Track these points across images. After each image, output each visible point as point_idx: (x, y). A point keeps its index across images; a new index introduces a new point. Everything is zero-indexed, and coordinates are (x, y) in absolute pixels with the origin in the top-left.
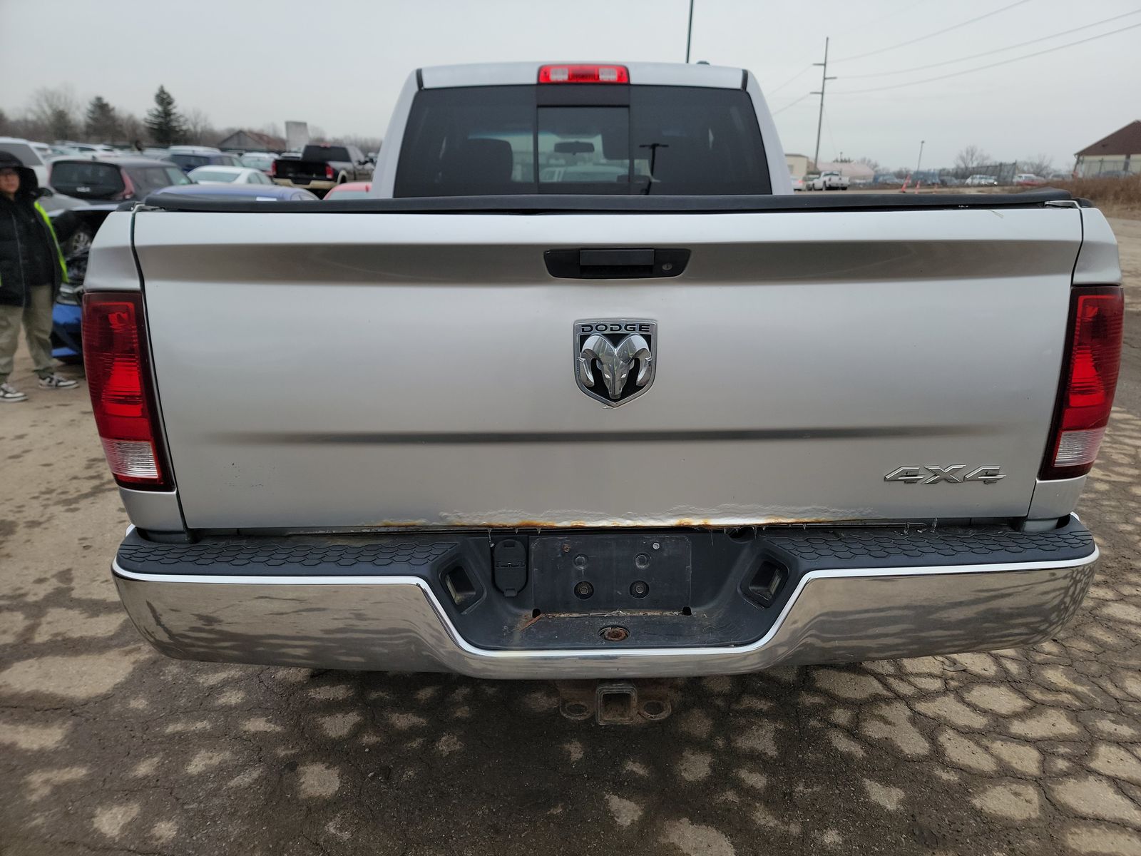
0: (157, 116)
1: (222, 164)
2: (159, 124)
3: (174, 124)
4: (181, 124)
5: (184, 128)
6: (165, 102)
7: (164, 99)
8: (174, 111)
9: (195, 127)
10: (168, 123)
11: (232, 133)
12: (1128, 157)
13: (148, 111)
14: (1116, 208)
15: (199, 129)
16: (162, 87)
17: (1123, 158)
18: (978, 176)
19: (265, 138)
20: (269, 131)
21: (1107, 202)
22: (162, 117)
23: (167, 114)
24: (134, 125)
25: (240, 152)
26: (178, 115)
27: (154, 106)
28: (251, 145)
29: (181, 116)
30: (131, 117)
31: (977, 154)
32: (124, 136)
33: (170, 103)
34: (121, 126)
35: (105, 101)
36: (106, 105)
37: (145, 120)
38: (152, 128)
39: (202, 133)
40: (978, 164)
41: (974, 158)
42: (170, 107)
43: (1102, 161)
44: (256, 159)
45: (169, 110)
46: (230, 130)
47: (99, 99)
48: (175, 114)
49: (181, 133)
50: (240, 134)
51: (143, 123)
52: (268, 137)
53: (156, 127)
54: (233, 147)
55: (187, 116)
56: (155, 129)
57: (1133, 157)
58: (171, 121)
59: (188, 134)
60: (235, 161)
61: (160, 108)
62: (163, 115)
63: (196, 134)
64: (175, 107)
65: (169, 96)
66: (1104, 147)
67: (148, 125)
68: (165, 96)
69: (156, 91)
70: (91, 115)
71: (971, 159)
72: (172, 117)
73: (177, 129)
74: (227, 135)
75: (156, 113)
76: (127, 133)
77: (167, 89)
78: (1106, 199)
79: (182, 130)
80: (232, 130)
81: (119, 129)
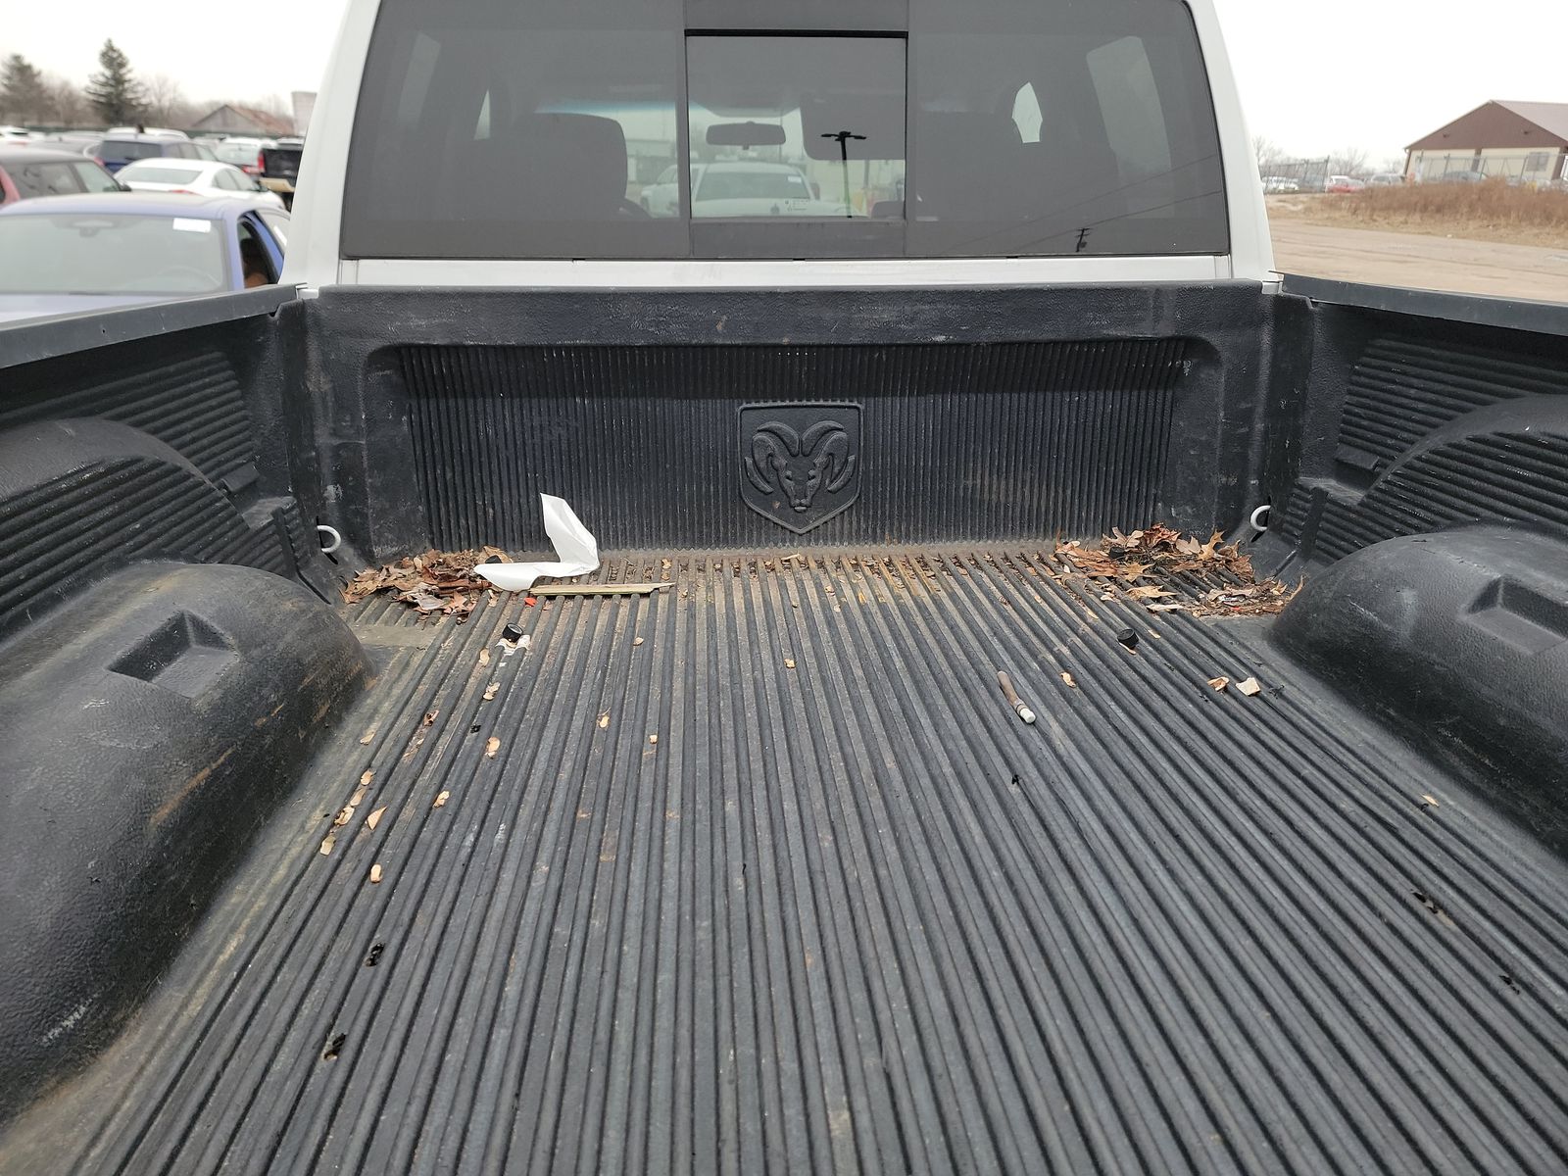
0: (104, 85)
1: (182, 156)
2: (108, 96)
3: (130, 96)
4: (139, 95)
5: (144, 101)
6: (115, 63)
7: (113, 59)
8: (128, 76)
9: (159, 101)
10: (119, 95)
11: (215, 109)
12: (1479, 153)
13: (89, 76)
14: (1472, 225)
15: (166, 103)
16: (110, 41)
17: (1471, 153)
18: (1275, 178)
19: (263, 116)
20: (269, 107)
21: (1458, 217)
22: (111, 86)
23: (118, 81)
24: (71, 99)
25: (221, 136)
26: (134, 82)
27: (100, 70)
28: (242, 126)
29: (139, 84)
30: (65, 85)
31: (1265, 147)
32: (57, 114)
33: (122, 65)
34: (52, 98)
35: (26, 61)
36: (29, 67)
37: (87, 89)
38: (98, 102)
39: (170, 108)
40: (1267, 161)
41: (1261, 153)
42: (123, 71)
43: (1448, 158)
44: (237, 147)
45: (121, 76)
46: (211, 104)
47: (17, 58)
48: (130, 81)
49: (141, 109)
50: (224, 110)
51: (84, 94)
52: (266, 113)
53: (102, 100)
54: (213, 128)
55: (148, 84)
56: (101, 103)
57: (1485, 152)
58: (125, 90)
59: (150, 109)
60: (202, 152)
61: (108, 73)
62: (112, 82)
63: (161, 110)
64: (130, 71)
65: (120, 55)
66: (1446, 138)
67: (91, 97)
68: (115, 55)
69: (102, 48)
70: (6, 82)
71: (1258, 154)
72: (126, 85)
73: (134, 103)
74: (208, 112)
75: (102, 79)
76: (59, 108)
77: (116, 45)
78: (1457, 212)
79: (140, 104)
80: (217, 103)
81: (49, 103)
